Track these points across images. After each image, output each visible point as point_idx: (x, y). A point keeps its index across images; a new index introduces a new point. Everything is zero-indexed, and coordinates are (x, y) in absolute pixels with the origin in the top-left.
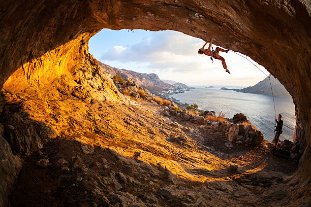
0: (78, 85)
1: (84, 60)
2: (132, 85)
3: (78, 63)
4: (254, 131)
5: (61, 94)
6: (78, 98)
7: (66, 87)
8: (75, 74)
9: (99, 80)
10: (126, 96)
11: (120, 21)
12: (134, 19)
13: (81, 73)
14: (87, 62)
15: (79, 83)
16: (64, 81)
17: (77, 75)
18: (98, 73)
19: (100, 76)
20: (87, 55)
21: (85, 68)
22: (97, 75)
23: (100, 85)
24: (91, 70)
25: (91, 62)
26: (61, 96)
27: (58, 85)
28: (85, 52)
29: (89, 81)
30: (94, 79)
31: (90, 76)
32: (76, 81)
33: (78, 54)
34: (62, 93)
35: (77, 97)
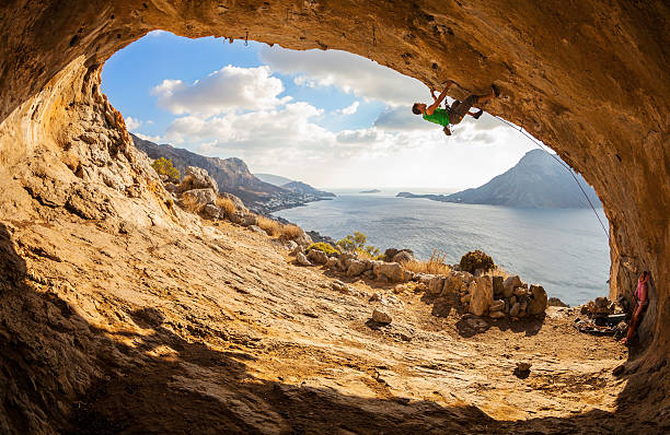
0: (77, 179)
1: (90, 111)
2: (202, 186)
3: (77, 118)
4: (525, 286)
5: (36, 202)
6: (84, 217)
7: (49, 183)
8: (67, 147)
9: (127, 167)
10: (190, 215)
11: (221, 9)
12: (260, 10)
13: (83, 146)
14: (99, 118)
15: (78, 172)
16: (42, 165)
17: (73, 151)
18: (123, 151)
19: (130, 160)
20: (97, 100)
21: (93, 135)
22: (120, 155)
23: (131, 183)
24: (107, 140)
25: (107, 119)
26: (38, 210)
27: (28, 175)
28: (94, 89)
29: (103, 170)
30: (114, 163)
31: (105, 155)
32: (70, 167)
33: (79, 94)
34: (39, 199)
35: (79, 213)
